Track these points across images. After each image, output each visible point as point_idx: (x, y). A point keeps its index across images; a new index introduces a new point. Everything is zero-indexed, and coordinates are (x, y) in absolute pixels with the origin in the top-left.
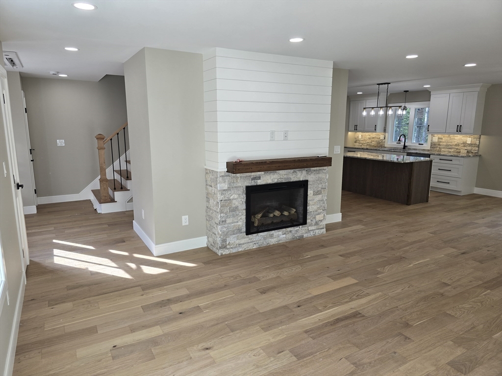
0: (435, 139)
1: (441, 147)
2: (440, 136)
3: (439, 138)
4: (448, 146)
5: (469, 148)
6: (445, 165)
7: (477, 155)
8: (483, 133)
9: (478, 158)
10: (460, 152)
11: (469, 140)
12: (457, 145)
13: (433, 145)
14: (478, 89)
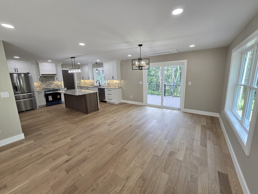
0: (108, 82)
1: (110, 85)
2: (110, 81)
3: (109, 81)
4: (112, 85)
5: (118, 85)
6: (109, 92)
7: (121, 88)
8: (122, 79)
9: (121, 89)
10: (116, 87)
11: (118, 82)
12: (115, 84)
13: (108, 84)
14: (116, 62)
